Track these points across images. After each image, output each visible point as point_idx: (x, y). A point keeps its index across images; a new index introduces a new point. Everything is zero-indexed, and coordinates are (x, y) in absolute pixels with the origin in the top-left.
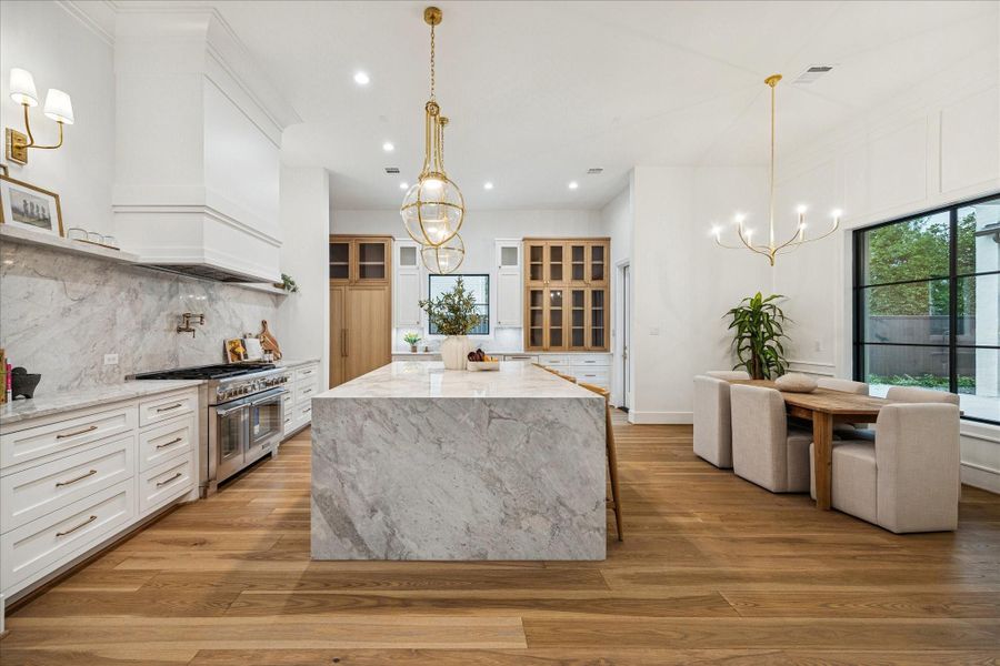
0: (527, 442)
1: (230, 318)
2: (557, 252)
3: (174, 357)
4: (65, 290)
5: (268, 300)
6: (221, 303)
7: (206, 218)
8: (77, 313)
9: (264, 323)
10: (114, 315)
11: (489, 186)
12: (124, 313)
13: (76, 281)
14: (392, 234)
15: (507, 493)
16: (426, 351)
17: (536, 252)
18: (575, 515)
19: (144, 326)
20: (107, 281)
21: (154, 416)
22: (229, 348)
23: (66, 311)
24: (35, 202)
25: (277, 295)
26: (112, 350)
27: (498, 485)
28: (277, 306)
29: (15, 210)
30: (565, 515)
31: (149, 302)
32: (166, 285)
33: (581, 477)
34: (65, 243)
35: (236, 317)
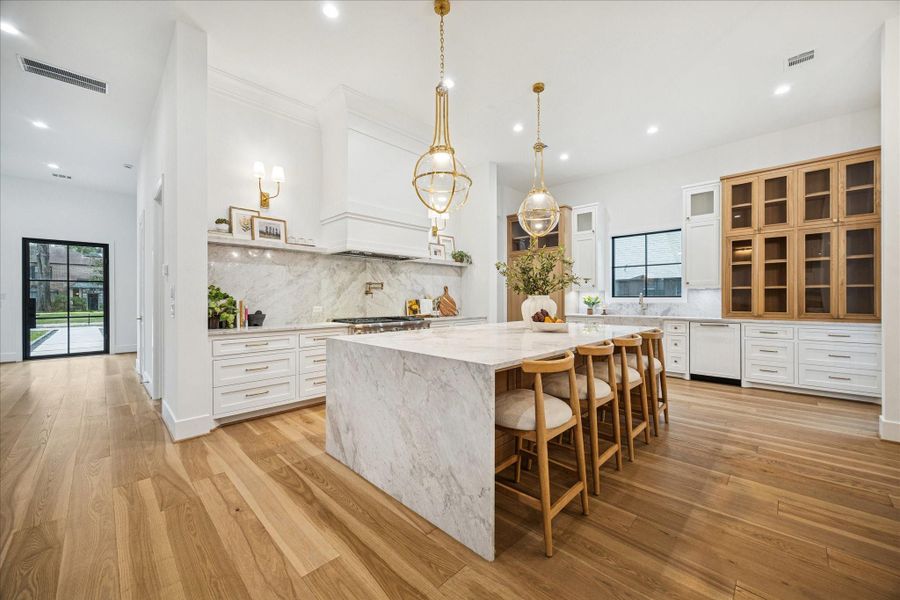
0: (428, 400)
1: (412, 285)
2: (778, 185)
3: (363, 310)
4: (289, 271)
5: (451, 271)
6: (403, 275)
7: (350, 221)
8: (297, 284)
9: (446, 289)
10: (320, 284)
11: (653, 130)
12: (325, 283)
13: (296, 264)
14: (569, 205)
15: (414, 446)
16: (604, 313)
17: (742, 192)
18: (464, 494)
19: (341, 290)
20: (315, 264)
21: (311, 342)
22: (408, 305)
23: (290, 282)
24: (273, 226)
25: (461, 267)
26: (319, 304)
27: (408, 435)
28: (461, 275)
29: (261, 232)
30: (455, 489)
31: (344, 276)
32: (357, 264)
33: (468, 454)
34: (288, 247)
35: (417, 283)
